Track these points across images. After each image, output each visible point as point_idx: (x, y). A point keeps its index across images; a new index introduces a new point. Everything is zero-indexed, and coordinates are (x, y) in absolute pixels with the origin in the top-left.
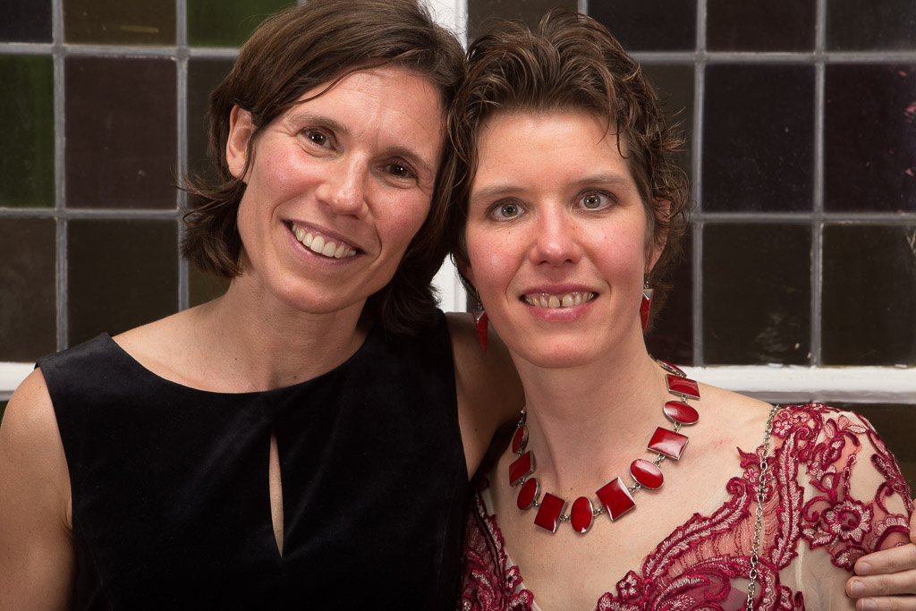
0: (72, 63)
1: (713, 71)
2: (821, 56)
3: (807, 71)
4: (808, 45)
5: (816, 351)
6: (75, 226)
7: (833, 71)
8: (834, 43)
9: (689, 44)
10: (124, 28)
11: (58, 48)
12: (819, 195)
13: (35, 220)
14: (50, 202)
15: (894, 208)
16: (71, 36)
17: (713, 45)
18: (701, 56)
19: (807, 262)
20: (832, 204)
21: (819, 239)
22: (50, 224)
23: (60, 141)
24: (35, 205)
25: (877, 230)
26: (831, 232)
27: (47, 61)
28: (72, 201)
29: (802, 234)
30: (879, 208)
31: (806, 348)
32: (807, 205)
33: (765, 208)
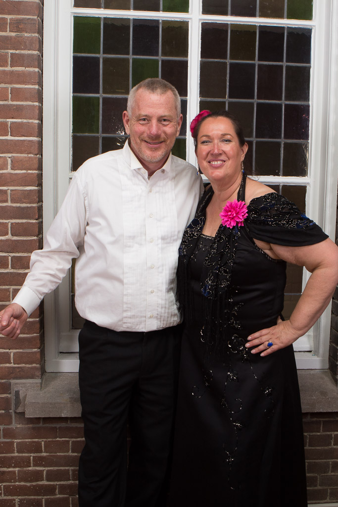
0: (104, 99)
1: (258, 104)
2: (284, 102)
3: (280, 105)
4: (280, 99)
5: (281, 172)
6: (104, 138)
7: (286, 105)
8: (287, 99)
9: (253, 98)
10: (117, 90)
11: (101, 95)
12: (283, 135)
13: (94, 137)
14: (98, 132)
15: (300, 139)
16: (104, 92)
17: (258, 98)
18: (255, 101)
19: (280, 151)
20: (286, 137)
21: (282, 146)
22: (98, 138)
23: (101, 118)
24: (95, 133)
25: (296, 144)
26: (285, 144)
27: (98, 98)
28: (103, 132)
29: (279, 144)
30: (296, 139)
31: (279, 172)
32: (280, 137)
33: (271, 137)
